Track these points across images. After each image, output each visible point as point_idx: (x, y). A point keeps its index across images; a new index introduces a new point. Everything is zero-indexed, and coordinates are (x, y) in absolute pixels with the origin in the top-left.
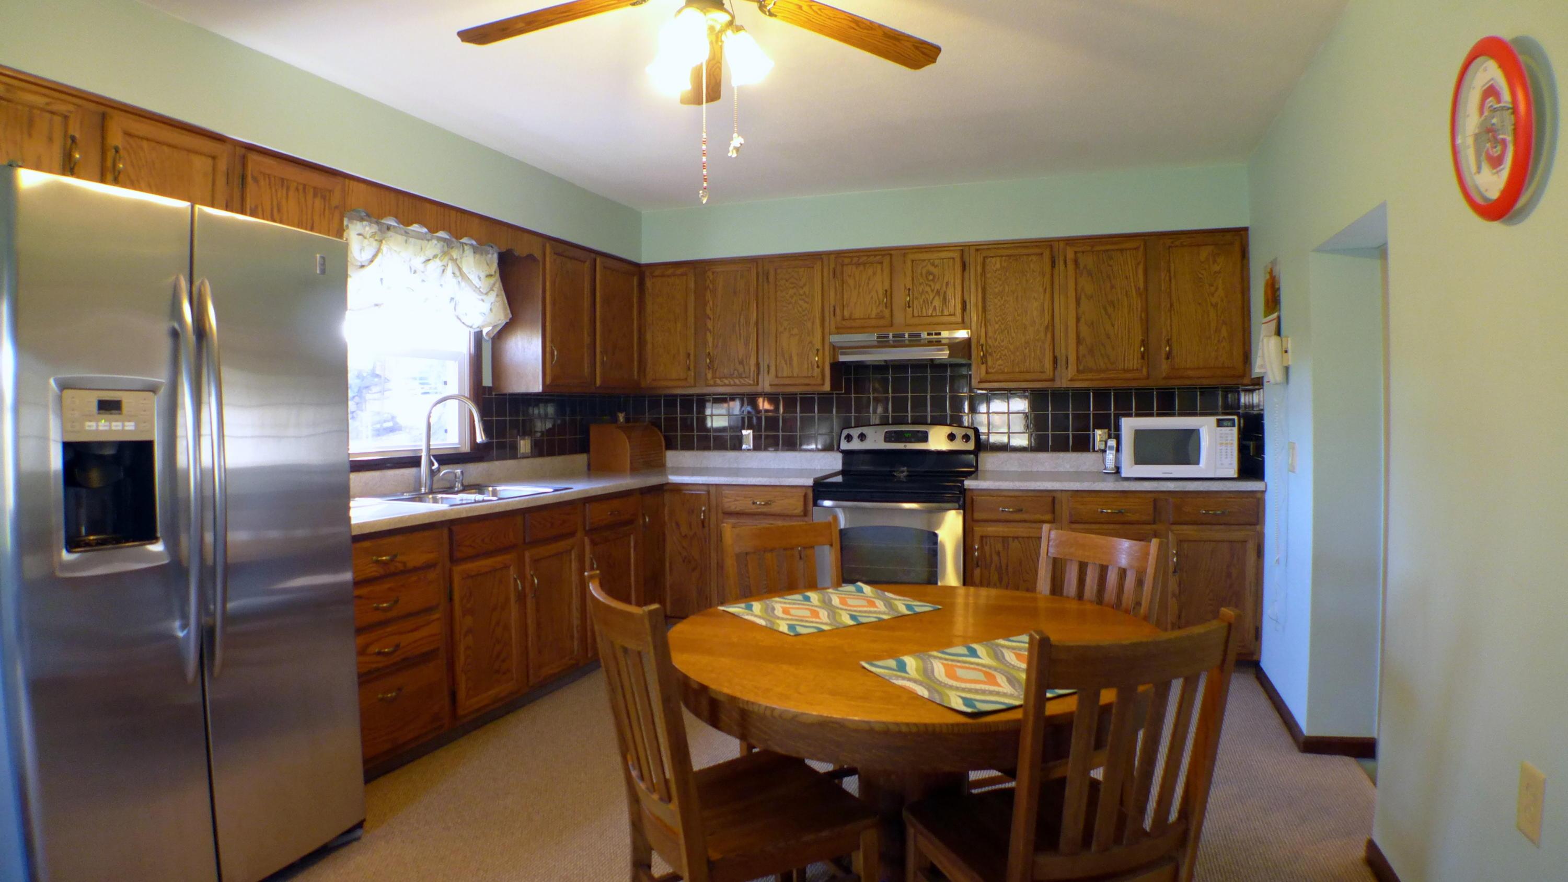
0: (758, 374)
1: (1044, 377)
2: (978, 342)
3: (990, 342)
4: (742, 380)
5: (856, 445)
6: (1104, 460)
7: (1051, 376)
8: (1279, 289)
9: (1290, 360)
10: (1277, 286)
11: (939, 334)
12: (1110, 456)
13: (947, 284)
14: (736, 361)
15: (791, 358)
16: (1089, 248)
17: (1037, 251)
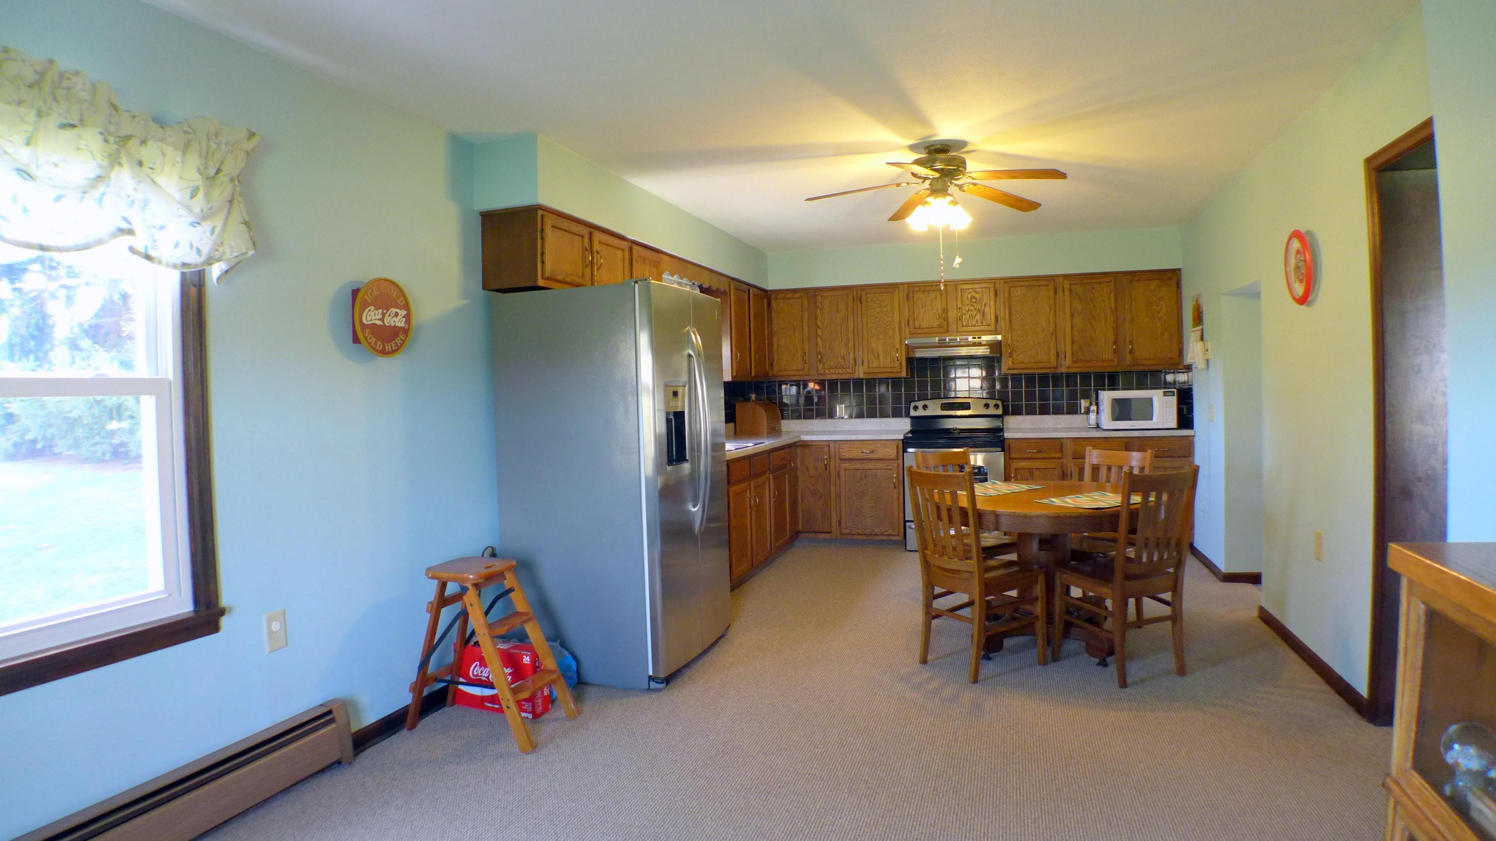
0: (855, 365)
1: (1051, 366)
2: (1007, 343)
3: (1014, 343)
4: (844, 370)
5: (921, 413)
6: (1088, 420)
7: (1055, 365)
8: (1202, 312)
9: (1210, 355)
10: (1201, 311)
11: (980, 338)
12: (1093, 416)
13: (985, 305)
14: (839, 357)
15: (878, 355)
16: (1079, 282)
17: (1046, 283)
